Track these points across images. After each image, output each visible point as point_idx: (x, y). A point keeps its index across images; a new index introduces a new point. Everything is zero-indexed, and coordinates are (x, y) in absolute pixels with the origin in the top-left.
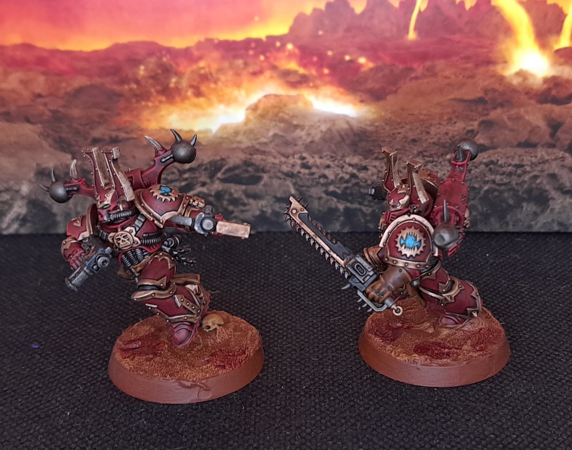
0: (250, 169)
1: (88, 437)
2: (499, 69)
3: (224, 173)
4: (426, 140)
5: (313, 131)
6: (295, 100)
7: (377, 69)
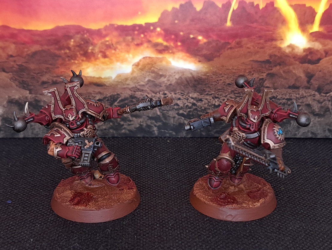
0: (134, 100)
2: (278, 43)
3: (118, 103)
5: (171, 79)
6: (161, 60)
7: (208, 43)
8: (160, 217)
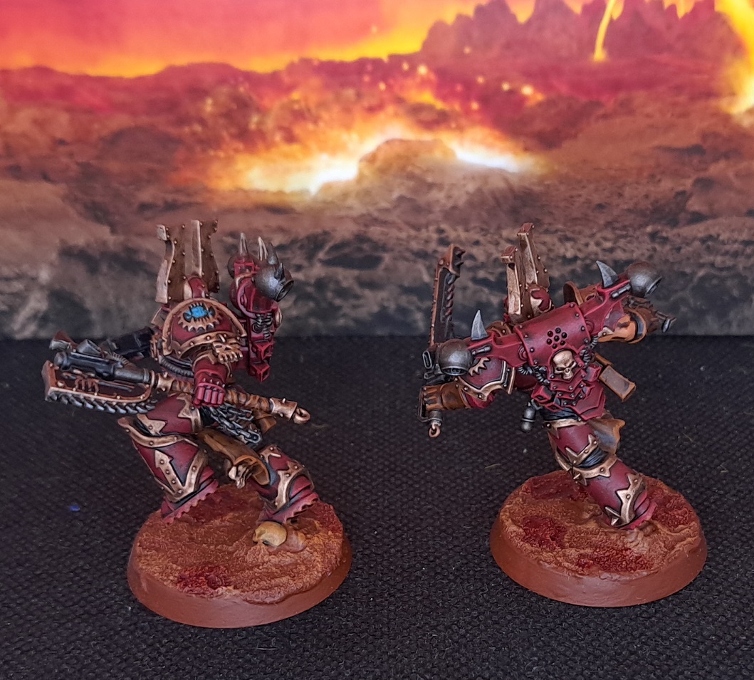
0: (365, 246)
1: (160, 642)
2: (723, 104)
3: (328, 253)
4: (618, 205)
5: (456, 193)
6: (430, 147)
7: (549, 103)
8: (429, 548)
